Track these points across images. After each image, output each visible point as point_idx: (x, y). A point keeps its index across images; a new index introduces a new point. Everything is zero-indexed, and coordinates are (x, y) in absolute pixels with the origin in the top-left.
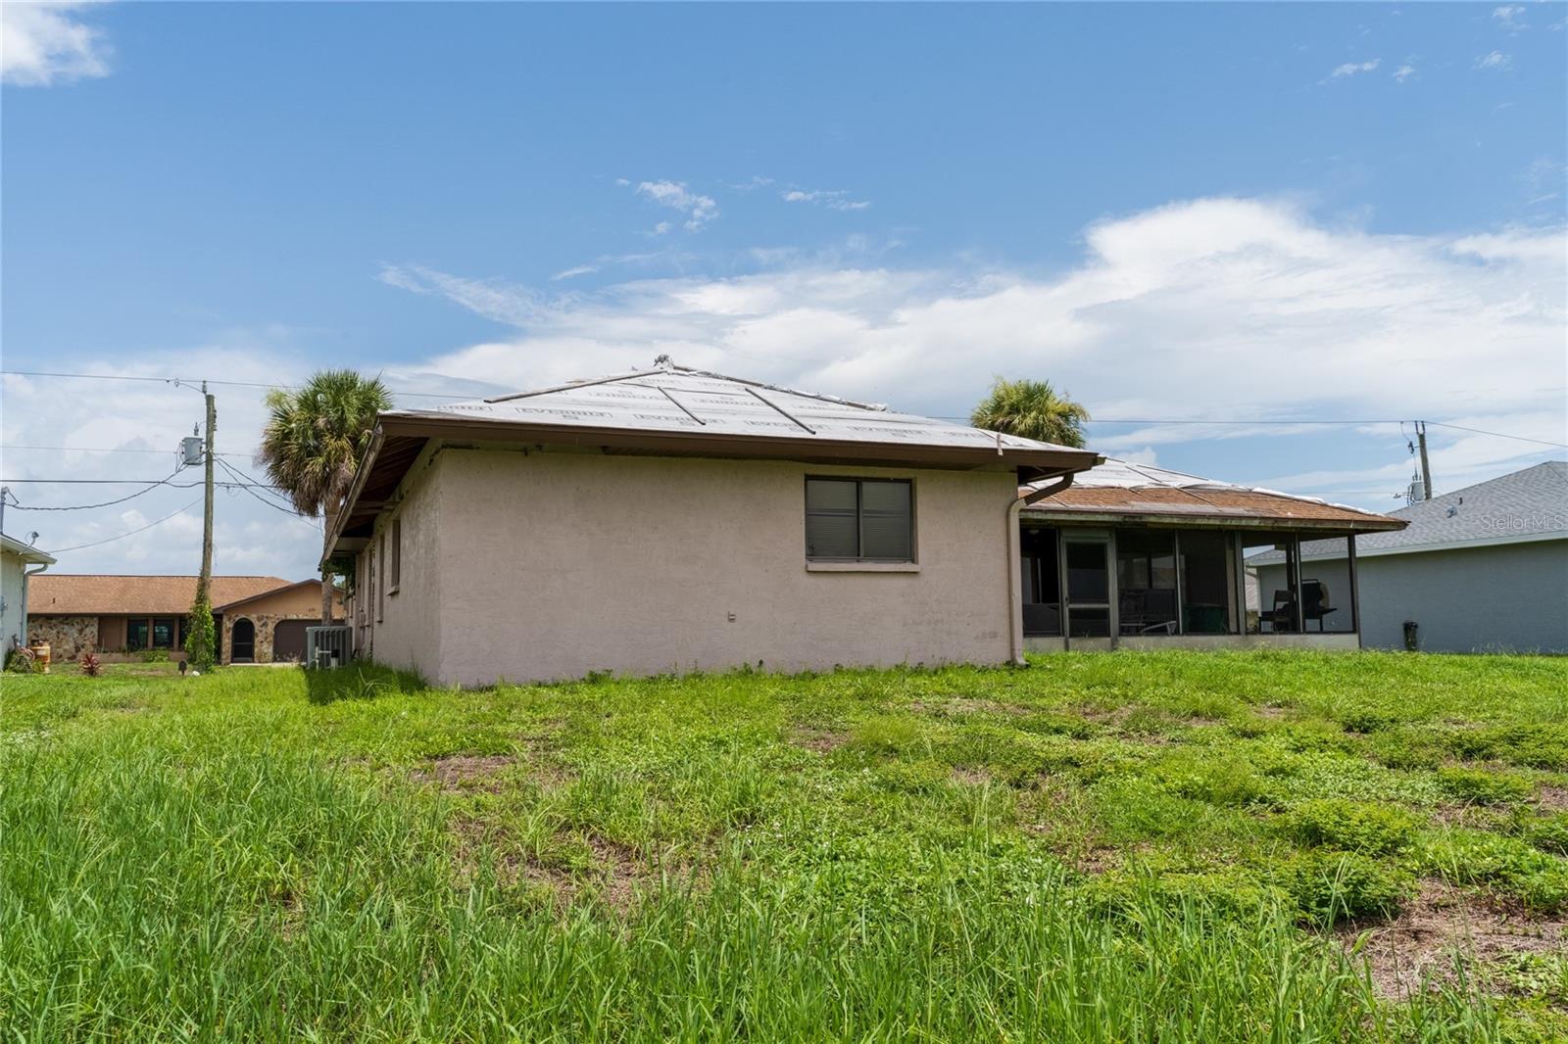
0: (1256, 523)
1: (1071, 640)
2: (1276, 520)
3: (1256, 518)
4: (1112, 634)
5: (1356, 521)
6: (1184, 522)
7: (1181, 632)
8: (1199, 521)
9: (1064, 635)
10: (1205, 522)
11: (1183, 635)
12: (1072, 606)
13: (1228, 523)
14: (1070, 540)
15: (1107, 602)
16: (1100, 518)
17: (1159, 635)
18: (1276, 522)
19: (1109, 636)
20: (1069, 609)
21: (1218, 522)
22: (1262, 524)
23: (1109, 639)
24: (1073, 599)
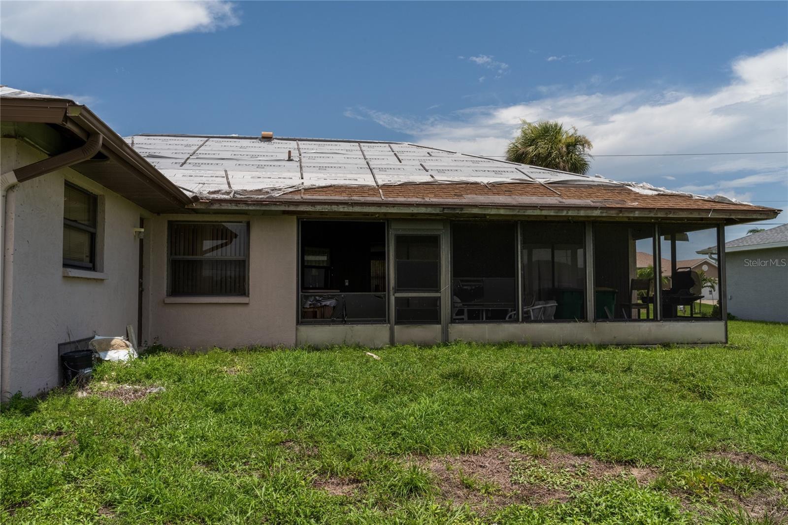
0: (597, 213)
1: (396, 327)
2: (620, 210)
3: (596, 208)
4: (442, 322)
5: (715, 211)
6: (511, 213)
7: (520, 320)
8: (530, 212)
9: (389, 322)
10: (537, 212)
11: (523, 322)
12: (398, 295)
13: (564, 213)
14: (400, 232)
15: (438, 291)
16: (415, 210)
17: (496, 322)
18: (621, 212)
19: (439, 322)
20: (396, 298)
21: (552, 213)
22: (604, 215)
23: (439, 326)
24: (400, 287)
